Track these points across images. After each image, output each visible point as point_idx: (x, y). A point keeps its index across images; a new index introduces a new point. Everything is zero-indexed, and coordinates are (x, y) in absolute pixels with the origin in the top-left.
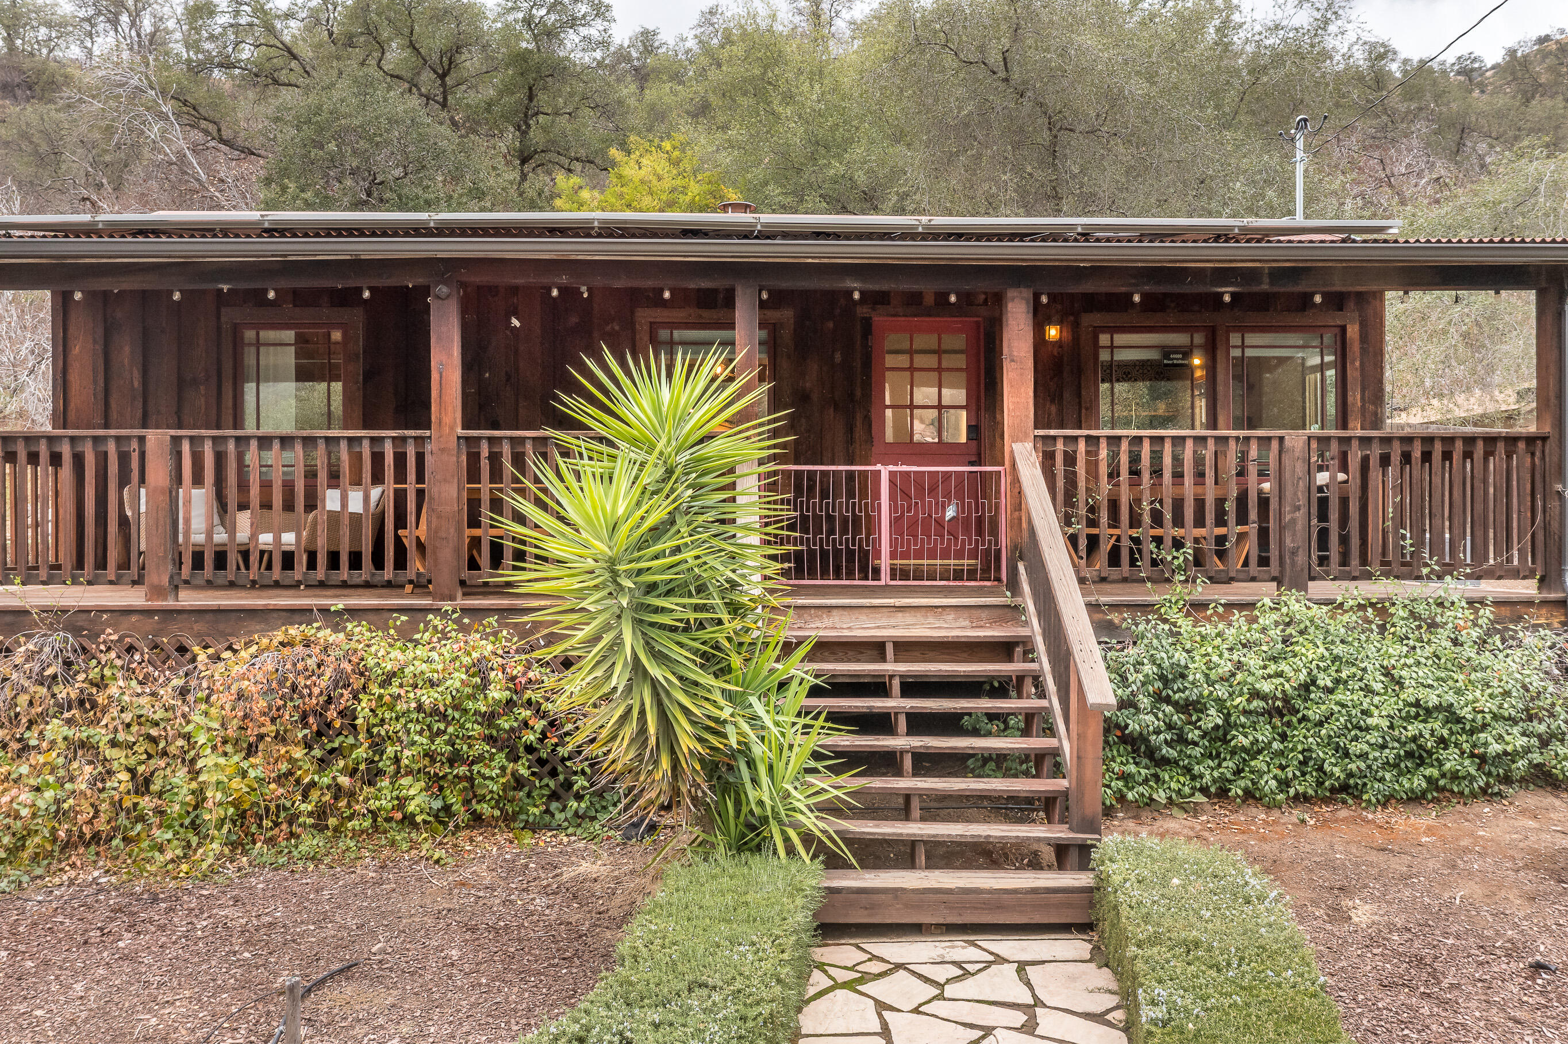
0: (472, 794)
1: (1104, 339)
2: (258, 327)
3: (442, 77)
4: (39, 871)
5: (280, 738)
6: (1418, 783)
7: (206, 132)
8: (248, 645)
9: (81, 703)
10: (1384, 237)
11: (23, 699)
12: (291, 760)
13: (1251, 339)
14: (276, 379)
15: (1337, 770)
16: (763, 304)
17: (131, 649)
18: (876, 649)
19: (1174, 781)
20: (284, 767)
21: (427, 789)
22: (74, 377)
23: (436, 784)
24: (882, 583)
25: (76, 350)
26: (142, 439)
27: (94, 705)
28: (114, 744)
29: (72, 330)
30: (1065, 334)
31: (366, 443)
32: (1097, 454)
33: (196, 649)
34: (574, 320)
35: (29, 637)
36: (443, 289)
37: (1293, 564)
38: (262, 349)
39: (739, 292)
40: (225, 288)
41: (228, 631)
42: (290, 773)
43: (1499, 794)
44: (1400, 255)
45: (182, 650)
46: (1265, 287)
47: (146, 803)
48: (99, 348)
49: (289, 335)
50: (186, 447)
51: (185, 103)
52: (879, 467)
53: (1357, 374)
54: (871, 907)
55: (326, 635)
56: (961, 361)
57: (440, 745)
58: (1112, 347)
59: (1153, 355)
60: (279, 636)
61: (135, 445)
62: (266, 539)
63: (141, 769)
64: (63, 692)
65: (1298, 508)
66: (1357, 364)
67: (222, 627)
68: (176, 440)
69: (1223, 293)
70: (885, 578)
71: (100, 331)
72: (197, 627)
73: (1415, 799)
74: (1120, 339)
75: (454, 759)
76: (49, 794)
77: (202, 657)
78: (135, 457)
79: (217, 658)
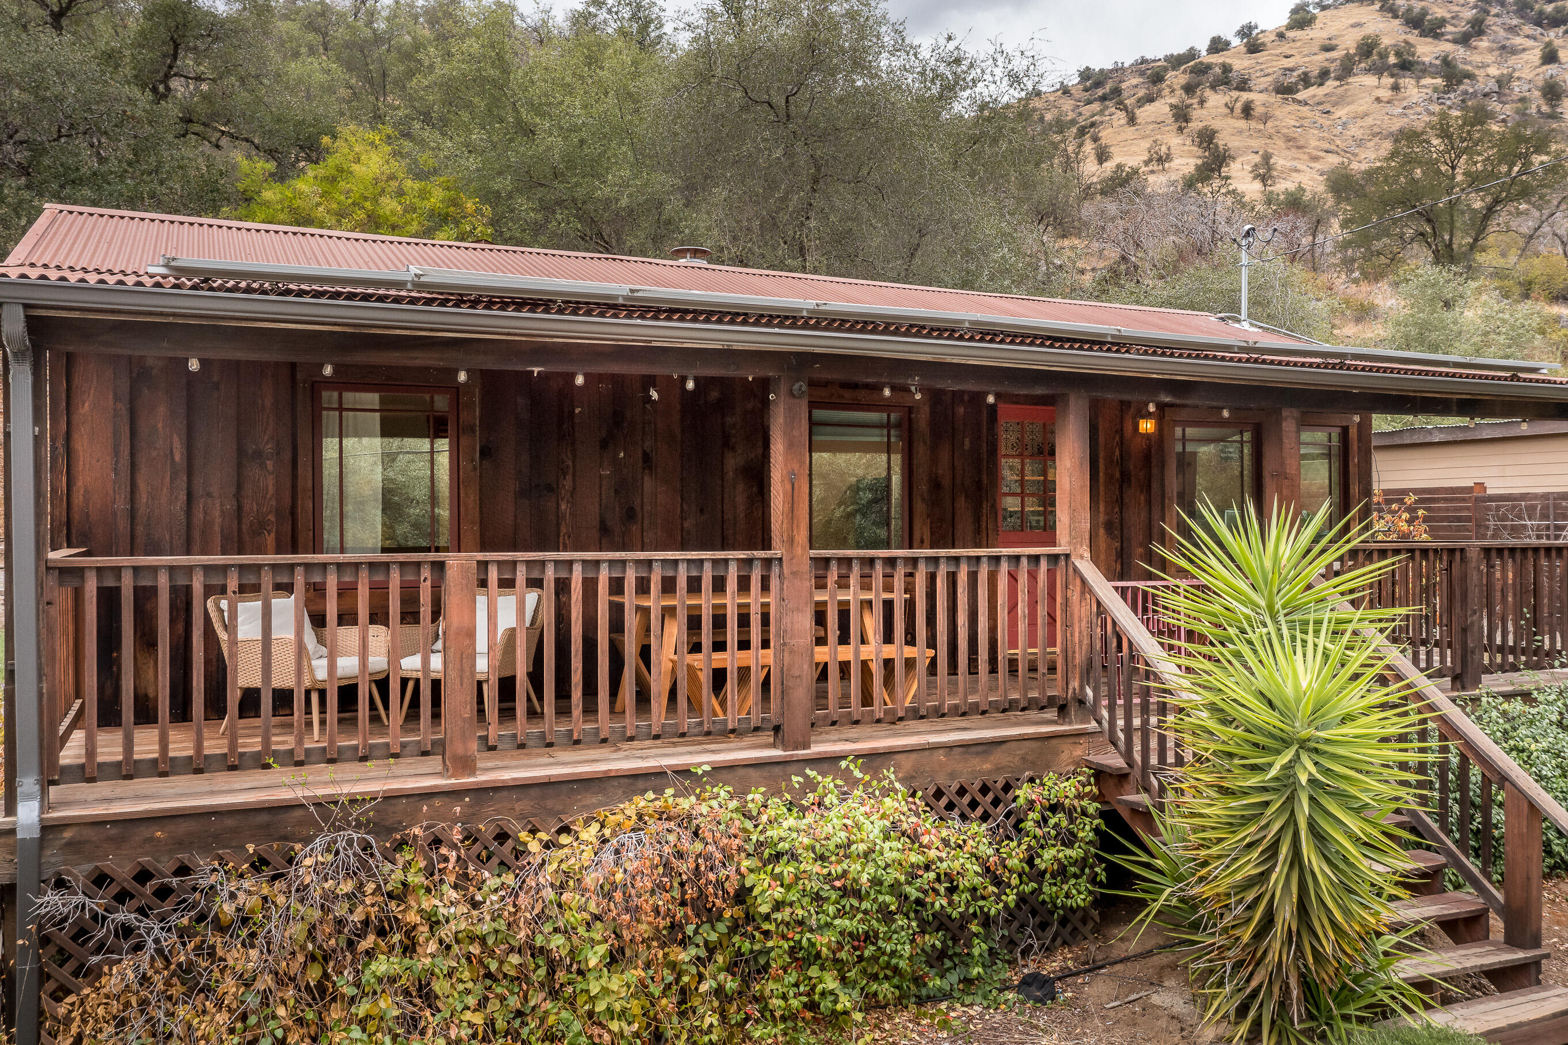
2: (343, 387)
31: (707, 566)
33: (523, 835)
37: (1472, 661)
38: (344, 415)
41: (559, 807)
45: (502, 837)
48: (123, 409)
53: (1356, 470)
58: (1184, 441)
66: (1356, 461)
67: (550, 804)
68: (483, 565)
71: (124, 384)
72: (519, 807)
77: (531, 845)
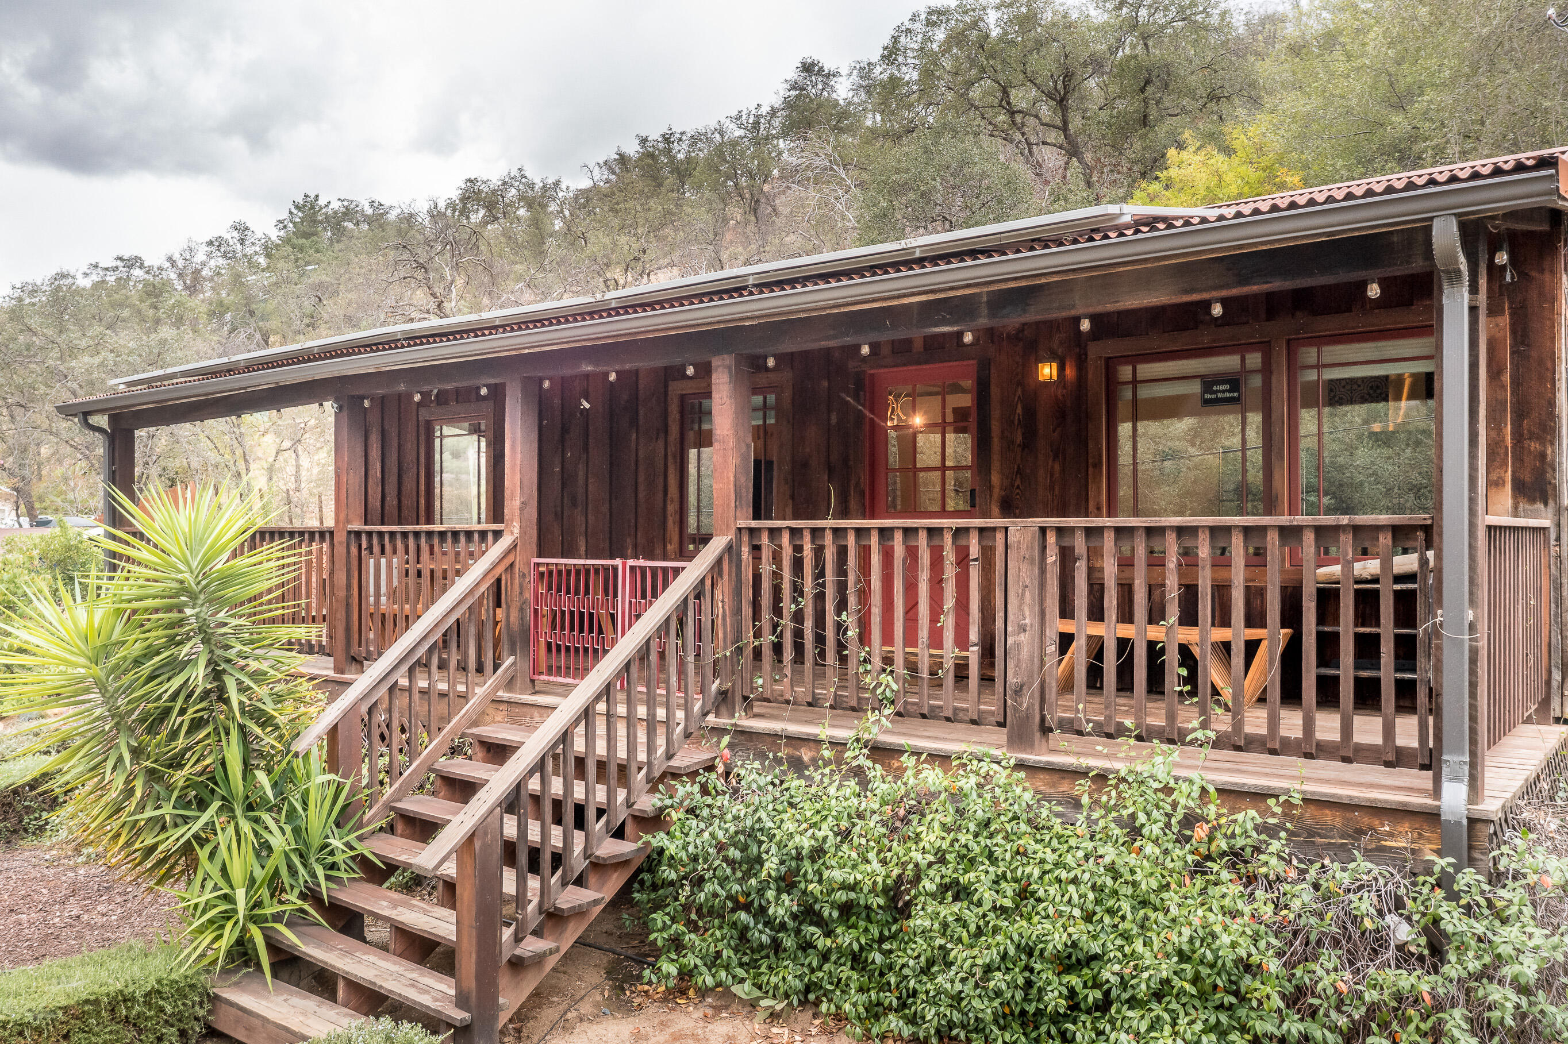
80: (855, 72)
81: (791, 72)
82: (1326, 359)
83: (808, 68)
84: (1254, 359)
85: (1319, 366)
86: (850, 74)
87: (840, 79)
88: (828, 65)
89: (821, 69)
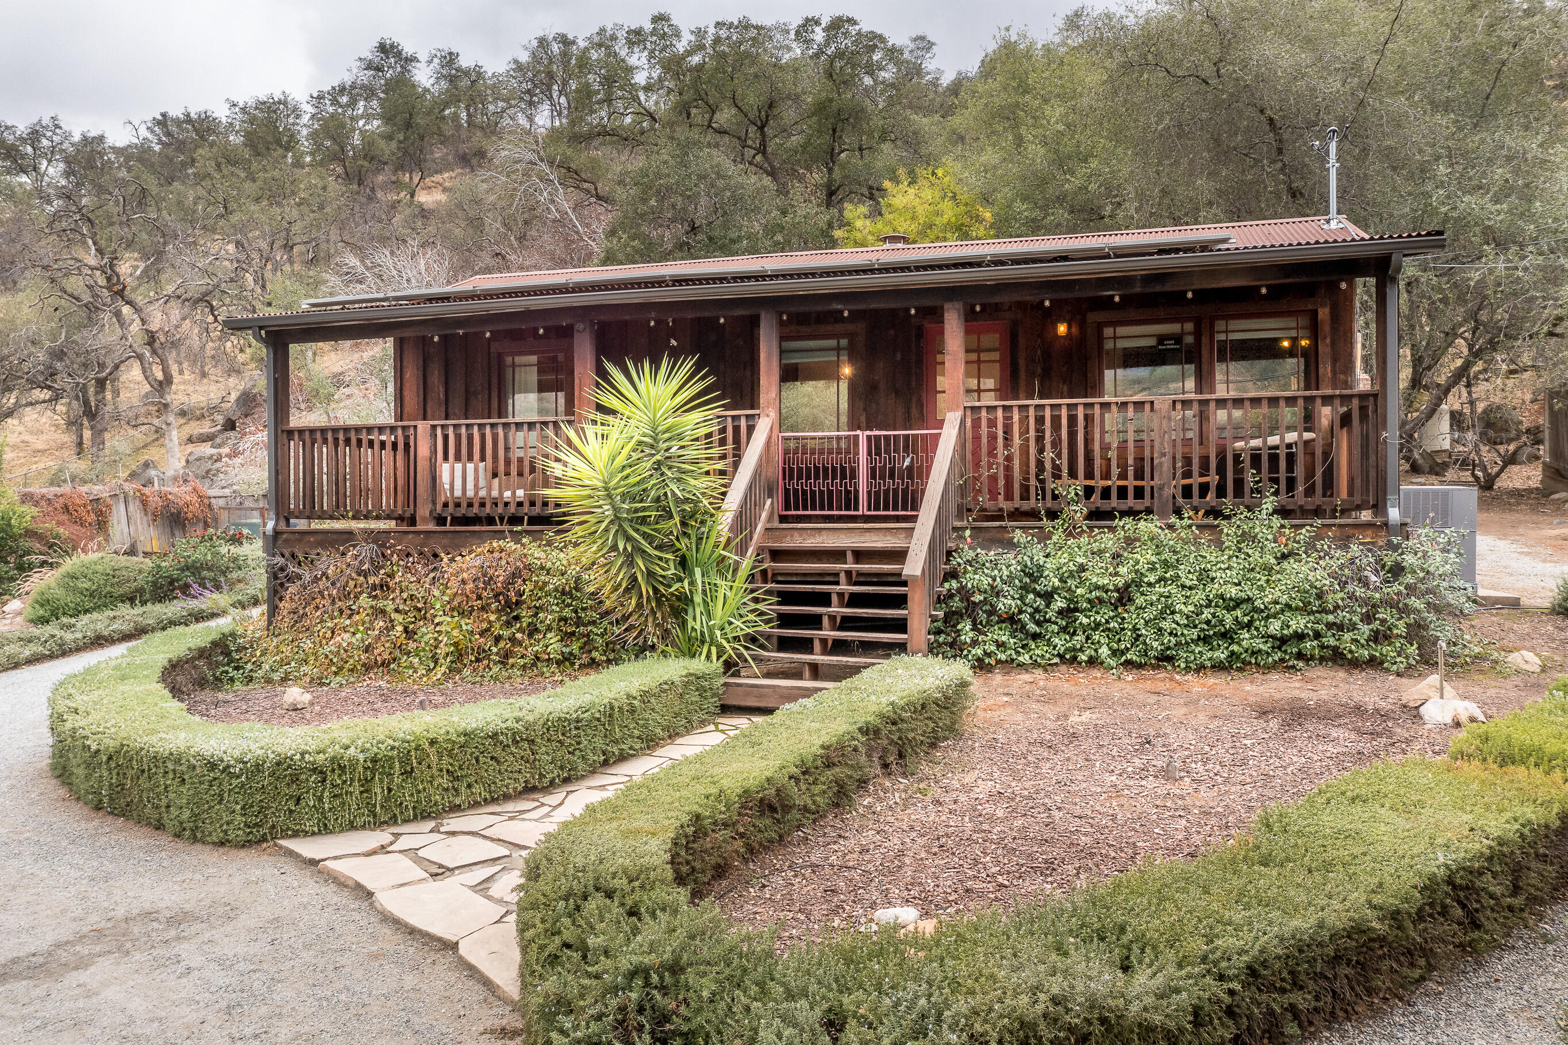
0: (588, 646)
1: (1108, 332)
2: (513, 354)
3: (761, 128)
4: (352, 679)
5: (483, 609)
6: (1221, 655)
7: (588, 191)
8: (470, 552)
9: (382, 586)
10: (1226, 246)
11: (352, 584)
12: (490, 622)
13: (1234, 324)
14: (526, 391)
15: (1155, 644)
16: (782, 324)
17: (408, 555)
18: (838, 555)
19: (1039, 650)
20: (485, 625)
21: (562, 640)
22: (406, 393)
23: (567, 637)
24: (860, 513)
25: (408, 375)
26: (415, 427)
27: (388, 588)
28: (397, 610)
29: (405, 363)
30: (1073, 330)
32: (1011, 418)
33: (441, 555)
34: (713, 338)
35: (354, 546)
36: (580, 326)
37: (1160, 496)
38: (517, 369)
39: (763, 315)
40: (461, 332)
42: (487, 630)
43: (1293, 667)
44: (1245, 259)
45: (436, 556)
46: (1138, 290)
47: (412, 645)
48: (421, 374)
49: (533, 359)
50: (439, 431)
51: (569, 169)
52: (858, 432)
53: (1328, 350)
54: (760, 696)
55: (512, 546)
56: (996, 356)
57: (567, 612)
58: (1115, 338)
59: (1152, 342)
60: (487, 546)
61: (412, 431)
62: (507, 494)
63: (411, 626)
64: (371, 580)
65: (1164, 455)
66: (1328, 341)
68: (434, 427)
69: (1113, 296)
70: (863, 510)
71: (421, 362)
73: (1219, 667)
74: (1122, 331)
75: (579, 622)
76: (359, 636)
77: (445, 560)
78: (412, 438)
79: (452, 560)
80: (436, 61)
81: (367, 50)
82: (1231, 327)
83: (385, 49)
84: (1189, 326)
85: (1227, 332)
86: (430, 62)
87: (418, 65)
88: (408, 49)
89: (400, 53)
